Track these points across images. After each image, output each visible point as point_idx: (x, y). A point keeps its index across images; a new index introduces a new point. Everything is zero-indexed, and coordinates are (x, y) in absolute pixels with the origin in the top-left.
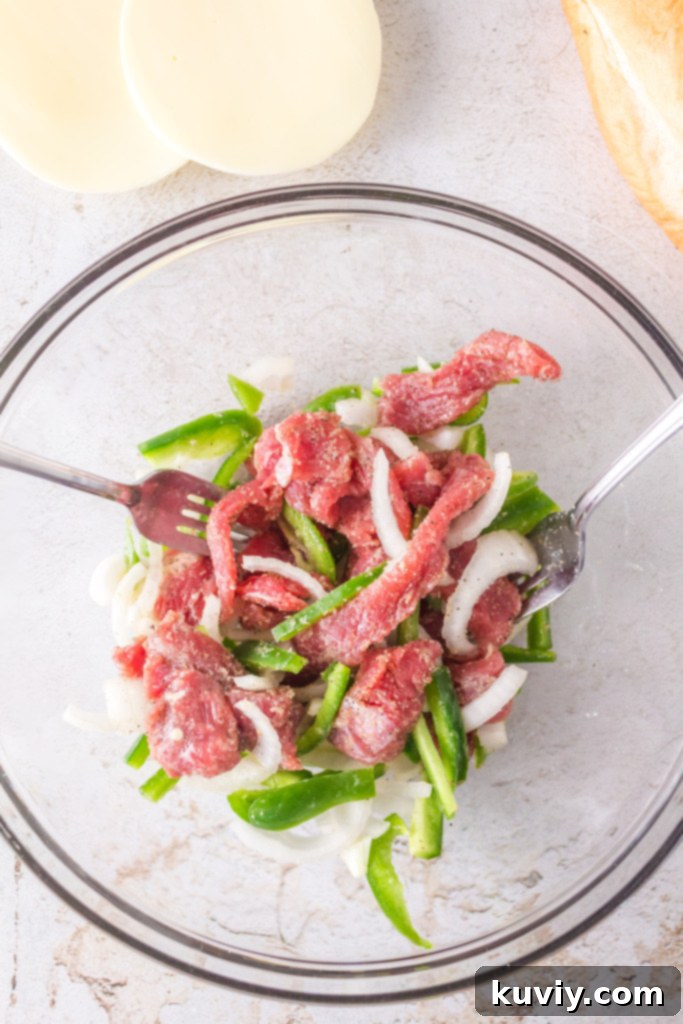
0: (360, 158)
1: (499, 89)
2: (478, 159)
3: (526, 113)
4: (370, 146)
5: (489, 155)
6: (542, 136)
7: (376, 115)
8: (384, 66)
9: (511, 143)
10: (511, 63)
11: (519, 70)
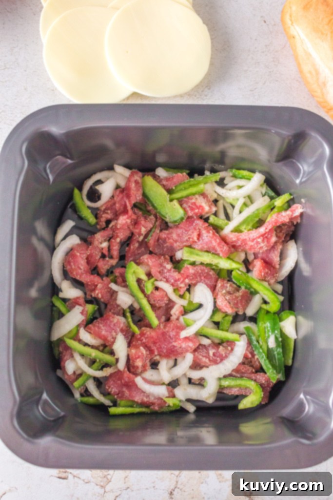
0: (203, 91)
1: (258, 63)
2: (251, 91)
3: (270, 72)
4: (207, 86)
5: (255, 89)
6: (277, 81)
7: (208, 74)
8: (212, 55)
9: (264, 84)
10: (263, 52)
11: (266, 55)
